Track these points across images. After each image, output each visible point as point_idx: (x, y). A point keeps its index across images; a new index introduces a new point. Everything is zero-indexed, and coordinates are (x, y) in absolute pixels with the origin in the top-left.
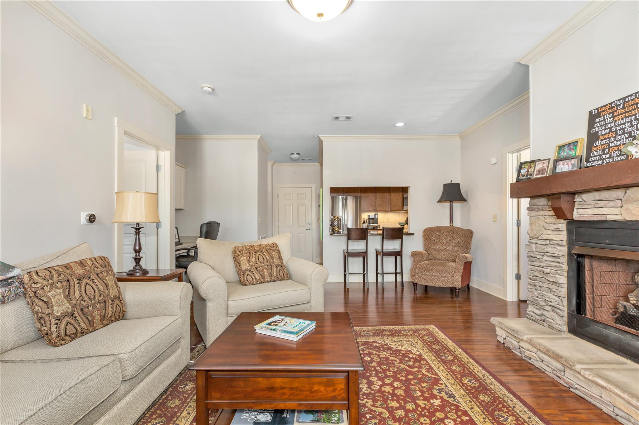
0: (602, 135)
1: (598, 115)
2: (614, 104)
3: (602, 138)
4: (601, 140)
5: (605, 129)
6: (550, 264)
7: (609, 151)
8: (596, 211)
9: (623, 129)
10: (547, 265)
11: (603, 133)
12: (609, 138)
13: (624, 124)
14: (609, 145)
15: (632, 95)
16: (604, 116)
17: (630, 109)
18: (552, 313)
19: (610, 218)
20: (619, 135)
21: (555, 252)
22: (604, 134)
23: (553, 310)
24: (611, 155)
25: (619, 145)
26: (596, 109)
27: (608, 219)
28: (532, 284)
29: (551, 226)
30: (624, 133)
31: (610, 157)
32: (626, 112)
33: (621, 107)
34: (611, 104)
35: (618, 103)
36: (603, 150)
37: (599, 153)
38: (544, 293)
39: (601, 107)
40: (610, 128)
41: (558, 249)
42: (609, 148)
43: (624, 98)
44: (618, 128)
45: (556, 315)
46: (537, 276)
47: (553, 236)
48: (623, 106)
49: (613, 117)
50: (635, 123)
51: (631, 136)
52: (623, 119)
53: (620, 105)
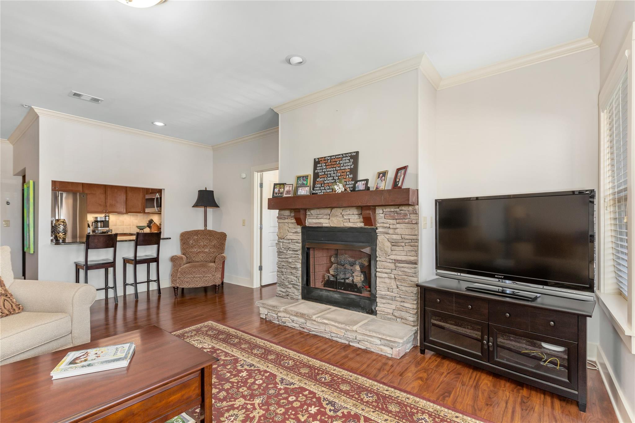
0: (321, 175)
1: (319, 162)
2: (326, 159)
4: (320, 178)
5: (322, 172)
6: (292, 256)
8: (317, 221)
9: (331, 174)
10: (290, 257)
11: (321, 174)
12: (324, 178)
13: (331, 171)
14: (324, 182)
15: (334, 156)
16: (322, 163)
17: (333, 164)
18: (293, 289)
19: (325, 225)
20: (329, 177)
21: (295, 248)
22: (322, 175)
23: (293, 287)
25: (329, 183)
26: (317, 158)
27: (323, 226)
28: (280, 271)
29: (293, 230)
30: (331, 177)
31: (325, 189)
32: (331, 165)
33: (329, 161)
34: (325, 157)
35: (329, 158)
36: (321, 184)
37: (319, 186)
38: (288, 276)
39: (320, 158)
40: (325, 172)
41: (297, 245)
42: (324, 184)
43: (331, 156)
44: (328, 173)
45: (295, 290)
46: (283, 265)
47: (294, 237)
48: (330, 161)
49: (326, 166)
50: (335, 172)
51: (334, 179)
52: (330, 168)
53: (329, 159)
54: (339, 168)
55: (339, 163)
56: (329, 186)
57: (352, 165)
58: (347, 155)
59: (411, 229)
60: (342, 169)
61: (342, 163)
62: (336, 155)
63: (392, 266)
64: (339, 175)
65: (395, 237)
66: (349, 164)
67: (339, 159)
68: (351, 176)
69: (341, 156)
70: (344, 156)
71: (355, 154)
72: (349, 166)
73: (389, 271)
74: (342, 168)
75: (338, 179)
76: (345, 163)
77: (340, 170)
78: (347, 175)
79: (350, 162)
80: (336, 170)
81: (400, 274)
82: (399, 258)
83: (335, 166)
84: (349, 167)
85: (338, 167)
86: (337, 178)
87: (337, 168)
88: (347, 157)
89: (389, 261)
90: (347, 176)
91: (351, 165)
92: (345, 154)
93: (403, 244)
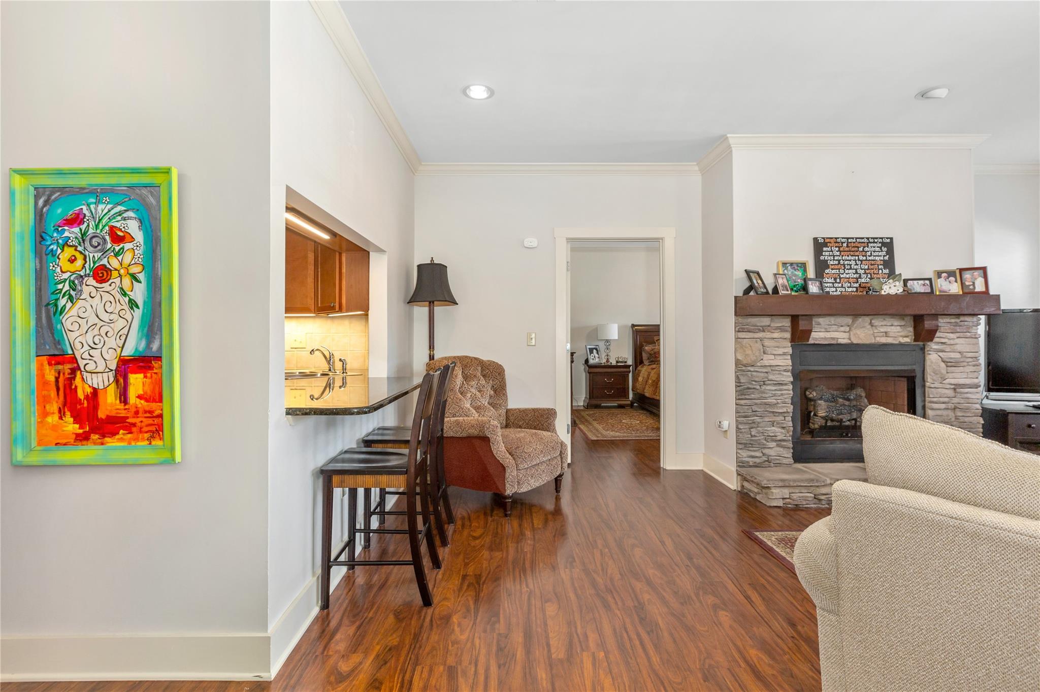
0: (832, 265)
1: (825, 244)
2: (839, 240)
3: (833, 267)
4: (832, 269)
5: (834, 260)
6: (775, 394)
7: (840, 281)
8: (828, 335)
9: (851, 265)
10: (772, 395)
11: (832, 263)
12: (839, 269)
13: (850, 260)
14: (839, 276)
15: (853, 238)
16: (831, 247)
17: (853, 249)
18: (778, 449)
19: (841, 341)
20: (847, 269)
21: (783, 379)
22: (834, 265)
23: (778, 446)
24: (842, 285)
25: (849, 278)
26: (822, 238)
27: (839, 342)
28: (750, 422)
29: (776, 350)
30: (851, 269)
31: (842, 287)
32: (850, 251)
33: (845, 245)
34: (836, 238)
35: (843, 240)
36: (835, 279)
37: (831, 281)
38: (766, 429)
39: (827, 238)
40: (839, 261)
41: (785, 375)
42: (841, 278)
43: (848, 239)
44: (846, 263)
47: (779, 361)
48: (847, 245)
49: (839, 251)
50: (859, 263)
51: (856, 273)
52: (848, 256)
53: (844, 243)
54: (864, 258)
55: (863, 251)
56: (850, 283)
57: (886, 256)
58: (876, 241)
59: (973, 344)
60: (869, 260)
61: (868, 251)
62: (856, 238)
63: (950, 393)
64: (866, 267)
65: (953, 355)
66: (880, 254)
67: (863, 244)
68: (887, 271)
69: (866, 240)
70: (870, 241)
71: (888, 241)
72: (881, 256)
73: (946, 400)
74: (870, 258)
75: (865, 273)
76: (874, 252)
77: (866, 260)
78: (879, 269)
79: (882, 251)
80: (859, 260)
81: (962, 402)
82: (962, 381)
83: (857, 254)
84: (882, 258)
85: (863, 256)
86: (863, 271)
87: (861, 258)
88: (876, 243)
89: (948, 386)
90: (880, 271)
91: (884, 256)
92: (871, 238)
93: (965, 364)
